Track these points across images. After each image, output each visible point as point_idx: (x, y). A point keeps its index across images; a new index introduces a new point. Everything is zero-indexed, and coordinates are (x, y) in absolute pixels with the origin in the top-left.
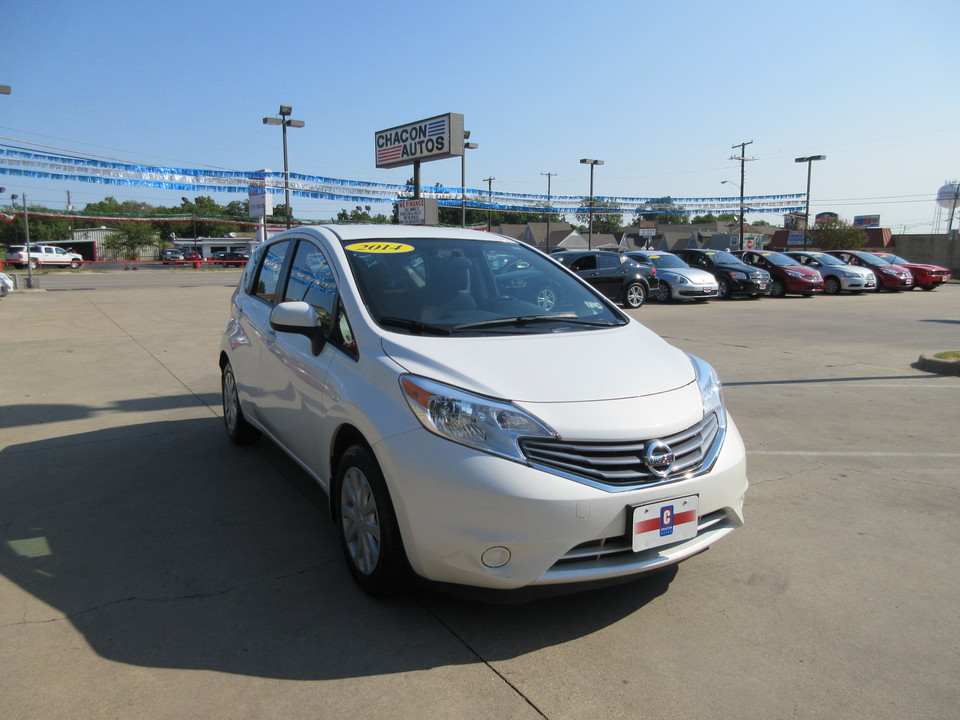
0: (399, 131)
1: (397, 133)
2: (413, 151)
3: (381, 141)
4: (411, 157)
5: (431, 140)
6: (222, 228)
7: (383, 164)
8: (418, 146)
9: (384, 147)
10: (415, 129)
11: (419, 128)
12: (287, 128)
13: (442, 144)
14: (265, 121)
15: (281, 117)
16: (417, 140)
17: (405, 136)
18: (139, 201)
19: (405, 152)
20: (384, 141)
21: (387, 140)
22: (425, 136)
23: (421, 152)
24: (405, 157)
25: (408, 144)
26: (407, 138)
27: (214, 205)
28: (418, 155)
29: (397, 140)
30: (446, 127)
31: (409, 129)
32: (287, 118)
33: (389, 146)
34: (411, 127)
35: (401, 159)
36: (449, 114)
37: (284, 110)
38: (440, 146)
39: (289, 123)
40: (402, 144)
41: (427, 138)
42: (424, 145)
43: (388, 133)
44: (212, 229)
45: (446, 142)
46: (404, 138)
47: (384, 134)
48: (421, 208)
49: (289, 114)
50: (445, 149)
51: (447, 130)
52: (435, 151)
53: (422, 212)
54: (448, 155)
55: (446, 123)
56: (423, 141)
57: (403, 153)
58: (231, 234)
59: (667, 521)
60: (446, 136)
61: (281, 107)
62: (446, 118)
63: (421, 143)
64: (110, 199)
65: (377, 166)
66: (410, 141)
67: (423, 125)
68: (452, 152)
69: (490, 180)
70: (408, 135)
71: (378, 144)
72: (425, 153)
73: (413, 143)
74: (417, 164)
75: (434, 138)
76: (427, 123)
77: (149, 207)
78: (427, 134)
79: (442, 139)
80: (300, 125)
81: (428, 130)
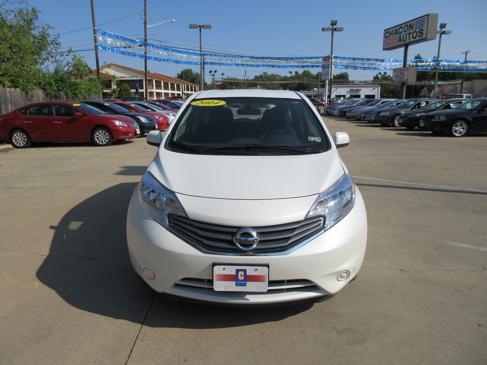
0: (398, 28)
1: (396, 30)
2: (405, 39)
3: (387, 35)
4: (403, 43)
5: (416, 31)
6: (312, 86)
7: (387, 48)
8: (408, 36)
9: (388, 38)
10: (407, 25)
11: (409, 25)
12: (334, 32)
13: (422, 33)
14: (323, 30)
15: (331, 27)
16: (408, 32)
17: (401, 30)
18: (276, 74)
19: (400, 40)
20: (389, 34)
21: (390, 34)
22: (412, 29)
23: (409, 39)
24: (400, 43)
25: (402, 35)
26: (402, 32)
27: (310, 74)
28: (407, 41)
29: (396, 33)
30: (426, 23)
31: (403, 26)
32: (334, 27)
33: (391, 37)
34: (404, 25)
35: (397, 44)
36: (428, 15)
37: (333, 23)
38: (420, 35)
39: (335, 30)
40: (399, 35)
41: (414, 30)
42: (411, 35)
43: (391, 30)
44: (307, 86)
45: (424, 32)
46: (400, 32)
47: (389, 31)
48: (406, 73)
49: (335, 24)
50: (424, 36)
51: (425, 25)
52: (418, 38)
53: (406, 75)
54: (425, 40)
55: (426, 20)
56: (411, 33)
57: (399, 41)
58: (315, 89)
59: (241, 278)
60: (425, 29)
61: (332, 21)
62: (426, 17)
63: (409, 34)
64: (265, 73)
65: (384, 49)
66: (403, 33)
67: (412, 23)
68: (428, 38)
69: (466, 53)
70: (402, 30)
71: (385, 37)
72: (412, 40)
73: (405, 34)
74: (406, 46)
75: (418, 30)
76: (415, 21)
77: (280, 77)
78: (414, 28)
79: (422, 30)
80: (341, 30)
81: (414, 26)
